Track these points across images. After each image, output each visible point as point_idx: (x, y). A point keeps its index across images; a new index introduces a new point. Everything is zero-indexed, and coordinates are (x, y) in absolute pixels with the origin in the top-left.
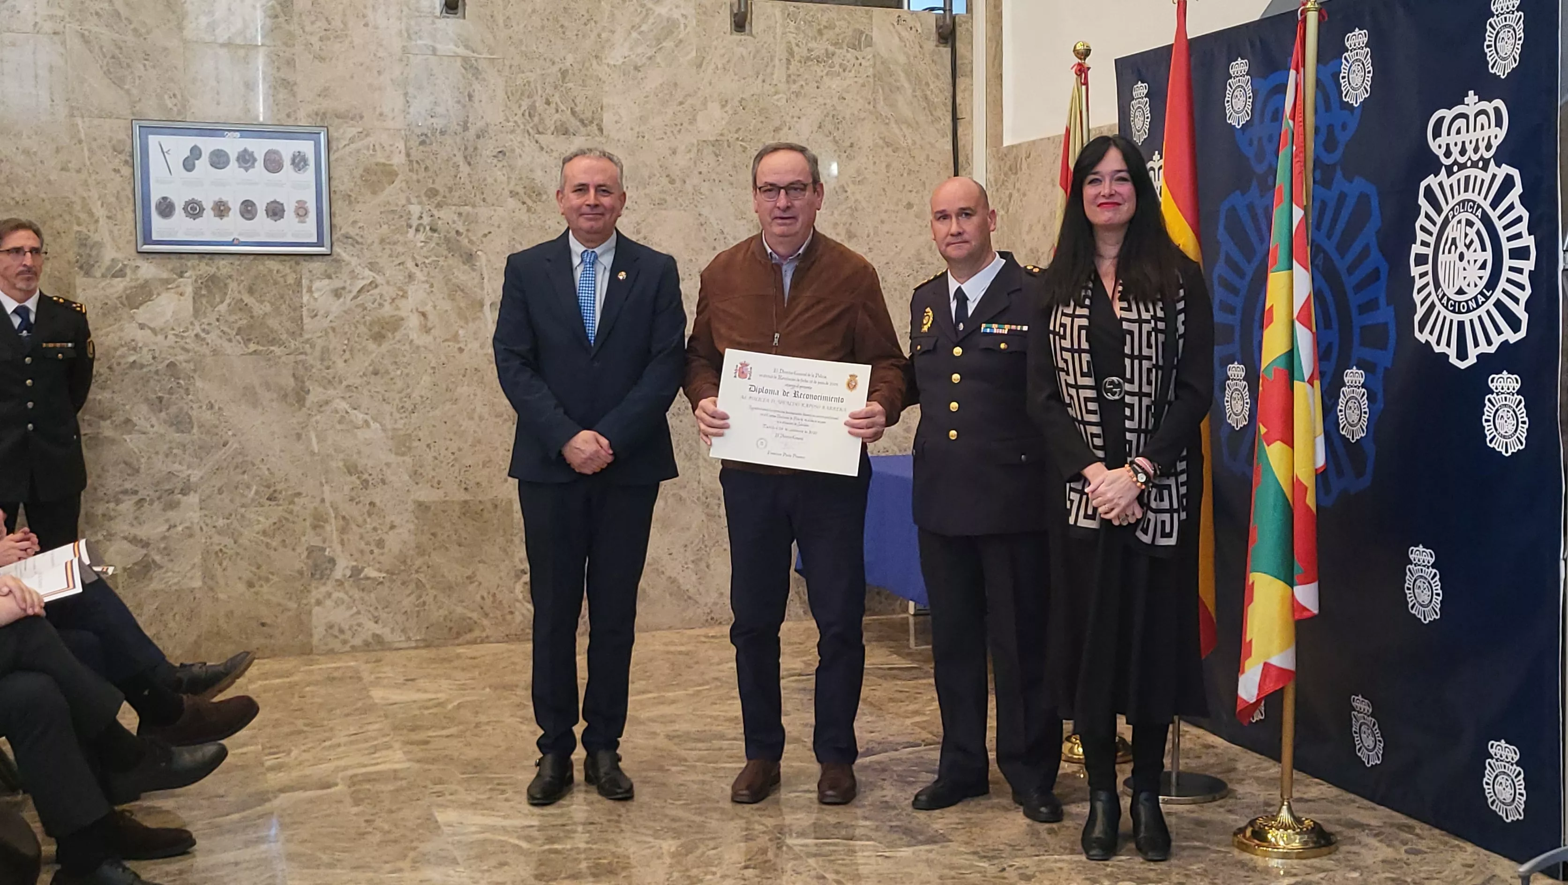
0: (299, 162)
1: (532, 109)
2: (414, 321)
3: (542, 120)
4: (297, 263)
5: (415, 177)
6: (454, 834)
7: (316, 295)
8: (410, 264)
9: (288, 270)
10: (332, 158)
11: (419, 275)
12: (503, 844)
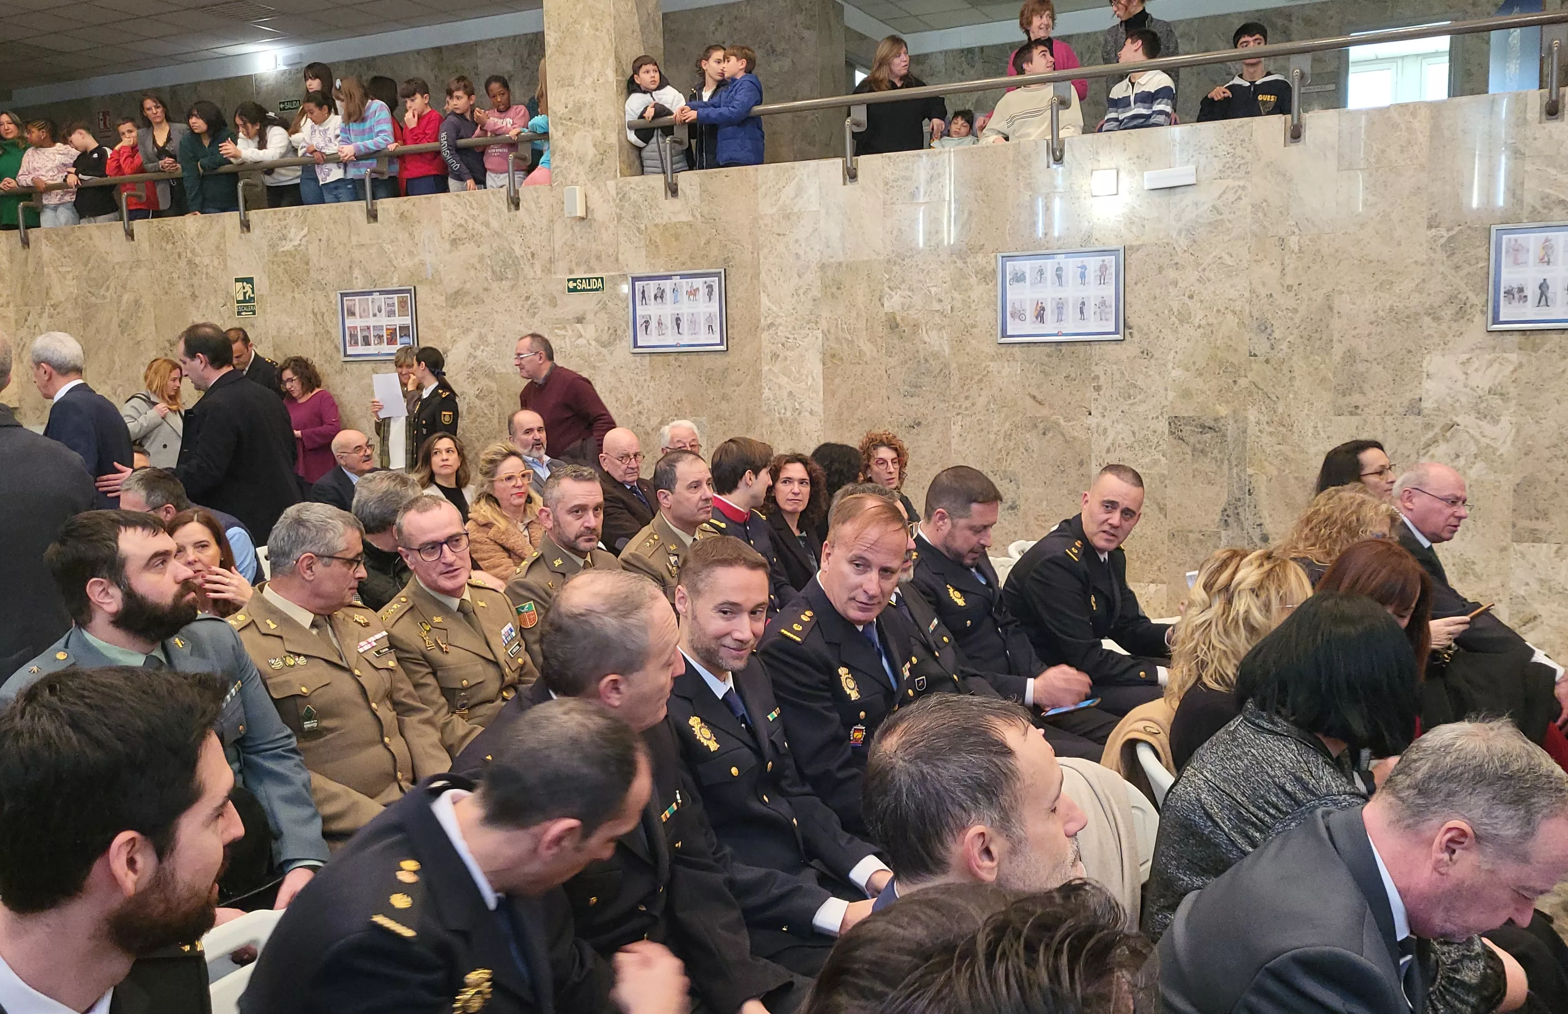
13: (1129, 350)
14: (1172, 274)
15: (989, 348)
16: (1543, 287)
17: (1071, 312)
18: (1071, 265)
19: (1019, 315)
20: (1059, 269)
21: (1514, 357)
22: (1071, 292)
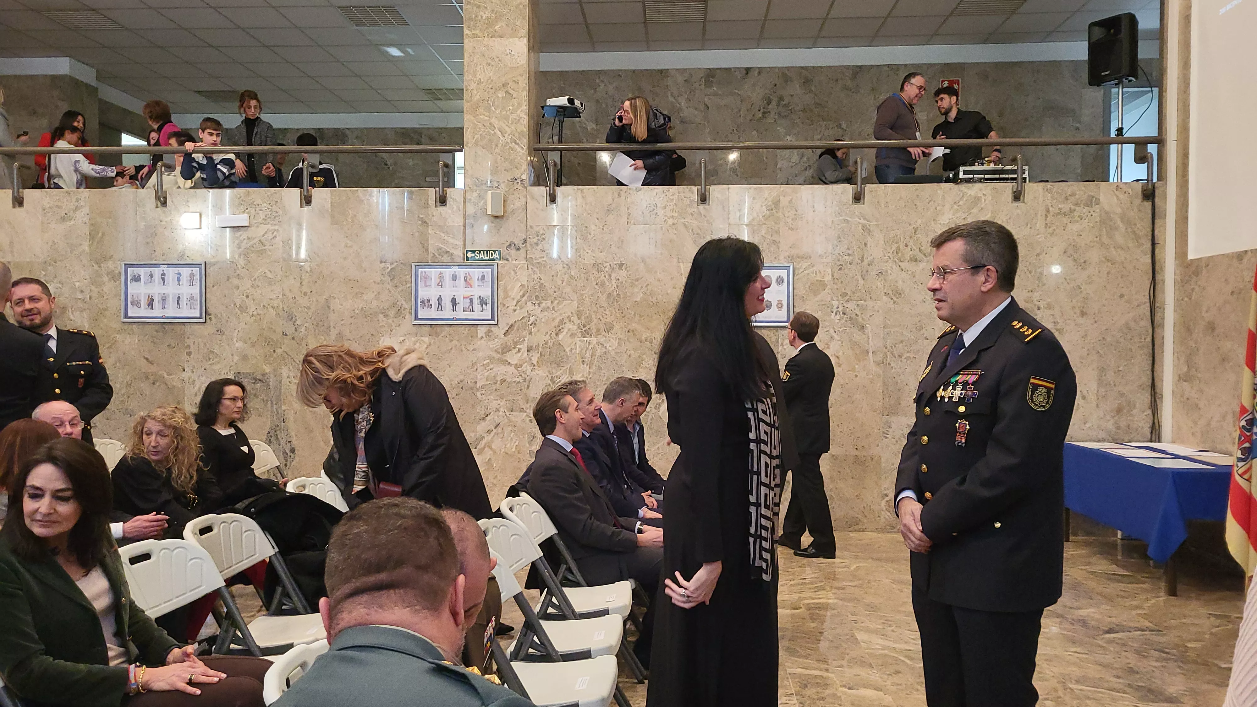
0: (779, 280)
1: (898, 248)
3: (903, 255)
4: (777, 331)
5: (836, 287)
6: (867, 649)
7: (785, 347)
8: (832, 331)
9: (772, 335)
10: (795, 279)
11: (836, 337)
12: (897, 659)
13: (209, 329)
14: (235, 281)
15: (116, 326)
16: (440, 299)
17: (171, 303)
18: (171, 272)
19: (136, 303)
20: (163, 274)
21: (426, 339)
22: (171, 290)
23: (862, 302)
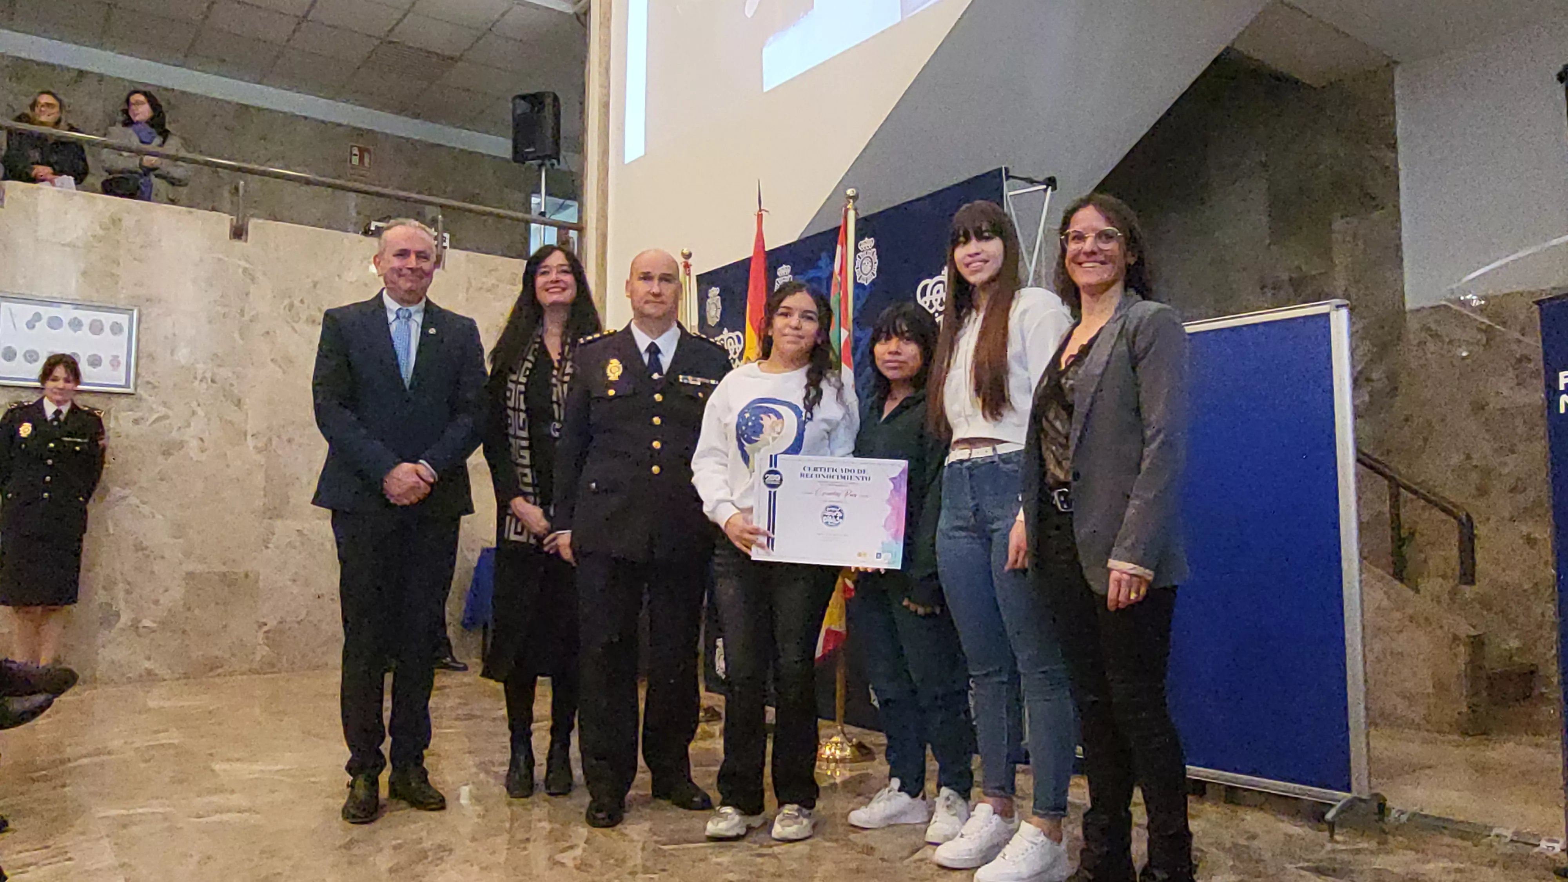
0: (116, 329)
1: (291, 306)
2: (194, 443)
3: (298, 314)
4: (111, 399)
8: (194, 404)
9: (104, 404)
10: (142, 326)
11: (200, 412)
23: (240, 369)
